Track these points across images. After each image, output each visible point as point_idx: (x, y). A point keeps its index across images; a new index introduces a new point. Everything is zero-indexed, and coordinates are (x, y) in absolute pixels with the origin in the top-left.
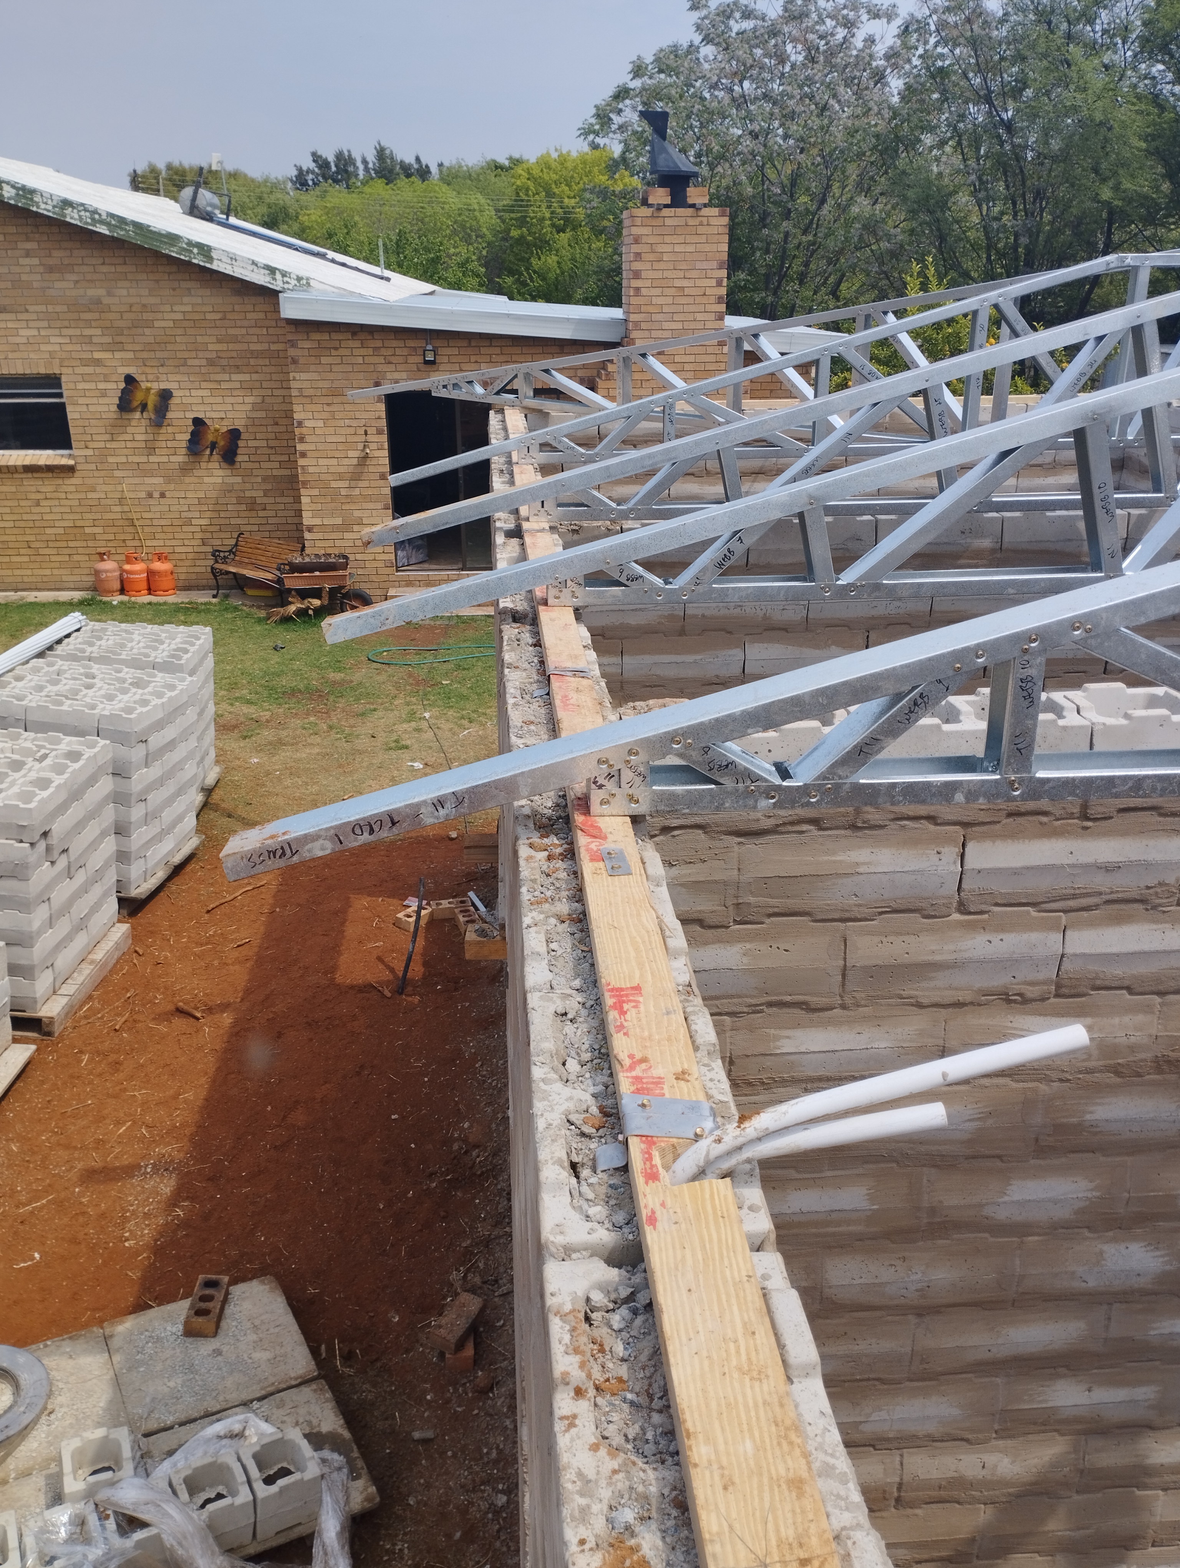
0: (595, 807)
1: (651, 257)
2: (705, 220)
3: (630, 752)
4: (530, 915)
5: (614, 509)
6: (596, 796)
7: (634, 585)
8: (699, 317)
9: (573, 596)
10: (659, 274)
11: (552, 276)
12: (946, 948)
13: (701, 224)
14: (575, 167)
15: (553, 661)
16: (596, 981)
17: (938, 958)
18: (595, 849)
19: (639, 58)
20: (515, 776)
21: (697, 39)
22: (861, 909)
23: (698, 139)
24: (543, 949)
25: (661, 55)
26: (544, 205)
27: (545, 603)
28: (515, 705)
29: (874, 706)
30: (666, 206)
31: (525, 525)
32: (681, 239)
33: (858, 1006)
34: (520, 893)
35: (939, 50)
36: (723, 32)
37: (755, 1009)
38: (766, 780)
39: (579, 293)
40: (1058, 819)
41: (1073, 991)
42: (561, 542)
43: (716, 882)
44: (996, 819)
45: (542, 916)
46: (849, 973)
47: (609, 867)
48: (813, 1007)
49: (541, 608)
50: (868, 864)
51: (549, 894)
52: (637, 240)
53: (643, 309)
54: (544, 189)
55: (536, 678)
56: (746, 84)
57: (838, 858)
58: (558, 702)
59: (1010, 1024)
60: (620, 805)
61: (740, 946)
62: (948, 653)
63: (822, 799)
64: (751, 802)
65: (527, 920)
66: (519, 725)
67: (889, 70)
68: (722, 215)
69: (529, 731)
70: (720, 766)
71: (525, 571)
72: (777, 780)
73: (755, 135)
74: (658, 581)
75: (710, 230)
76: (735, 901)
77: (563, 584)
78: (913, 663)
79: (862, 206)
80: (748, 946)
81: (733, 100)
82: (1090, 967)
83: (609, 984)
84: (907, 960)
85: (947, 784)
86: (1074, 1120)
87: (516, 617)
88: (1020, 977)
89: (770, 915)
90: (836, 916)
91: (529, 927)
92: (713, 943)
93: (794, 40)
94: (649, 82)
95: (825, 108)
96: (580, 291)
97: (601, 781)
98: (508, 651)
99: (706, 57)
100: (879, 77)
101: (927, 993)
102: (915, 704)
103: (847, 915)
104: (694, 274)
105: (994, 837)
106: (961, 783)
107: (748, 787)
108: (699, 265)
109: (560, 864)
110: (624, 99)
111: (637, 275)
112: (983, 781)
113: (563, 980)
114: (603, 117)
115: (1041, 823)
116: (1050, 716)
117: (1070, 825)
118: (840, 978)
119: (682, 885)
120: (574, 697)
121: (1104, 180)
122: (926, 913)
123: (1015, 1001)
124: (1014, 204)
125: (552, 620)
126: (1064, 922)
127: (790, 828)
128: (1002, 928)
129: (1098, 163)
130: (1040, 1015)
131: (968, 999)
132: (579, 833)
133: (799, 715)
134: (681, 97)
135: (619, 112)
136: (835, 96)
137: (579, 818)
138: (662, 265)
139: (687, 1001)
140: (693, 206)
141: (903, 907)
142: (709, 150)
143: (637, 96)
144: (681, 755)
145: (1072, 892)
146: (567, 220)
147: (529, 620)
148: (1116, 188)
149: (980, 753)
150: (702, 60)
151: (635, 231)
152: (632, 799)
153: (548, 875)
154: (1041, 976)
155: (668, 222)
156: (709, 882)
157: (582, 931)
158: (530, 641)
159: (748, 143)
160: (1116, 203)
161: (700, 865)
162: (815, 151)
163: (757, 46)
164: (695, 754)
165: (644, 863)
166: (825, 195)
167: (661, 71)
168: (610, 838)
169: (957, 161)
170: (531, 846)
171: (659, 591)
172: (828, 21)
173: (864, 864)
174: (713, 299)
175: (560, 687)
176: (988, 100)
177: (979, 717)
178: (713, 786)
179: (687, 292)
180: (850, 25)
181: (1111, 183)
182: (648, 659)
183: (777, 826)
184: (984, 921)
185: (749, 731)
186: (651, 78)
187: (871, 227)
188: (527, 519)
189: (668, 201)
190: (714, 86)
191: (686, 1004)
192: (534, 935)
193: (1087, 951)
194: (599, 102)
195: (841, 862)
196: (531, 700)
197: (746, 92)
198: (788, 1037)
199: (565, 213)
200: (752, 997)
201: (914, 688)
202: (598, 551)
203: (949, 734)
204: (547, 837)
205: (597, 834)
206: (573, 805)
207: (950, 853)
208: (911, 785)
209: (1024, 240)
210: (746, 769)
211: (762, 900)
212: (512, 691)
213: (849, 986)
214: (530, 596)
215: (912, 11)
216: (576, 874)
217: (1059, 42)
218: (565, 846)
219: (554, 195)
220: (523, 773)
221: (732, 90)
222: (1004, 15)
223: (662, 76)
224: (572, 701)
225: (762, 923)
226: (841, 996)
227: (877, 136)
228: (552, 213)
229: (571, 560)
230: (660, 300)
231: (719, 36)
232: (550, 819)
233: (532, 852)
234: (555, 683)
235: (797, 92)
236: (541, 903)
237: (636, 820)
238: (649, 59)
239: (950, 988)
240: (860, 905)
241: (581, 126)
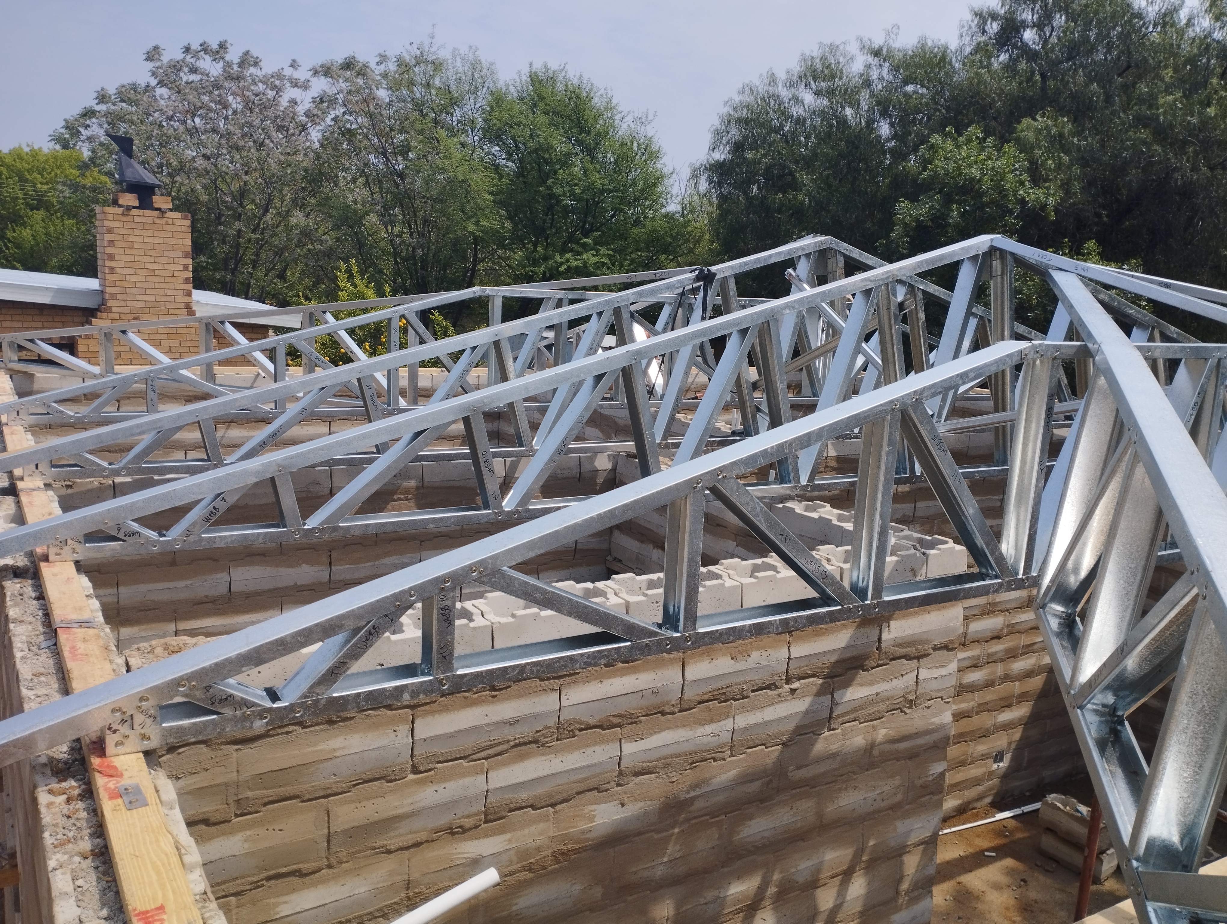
0: (110, 748)
1: (124, 245)
2: (170, 221)
3: (141, 699)
4: (54, 857)
5: (105, 469)
6: (111, 740)
7: (131, 540)
8: (169, 292)
9: (74, 552)
10: (132, 258)
11: (27, 245)
12: (405, 802)
13: (167, 223)
14: (47, 161)
15: (59, 614)
16: (122, 907)
17: (400, 811)
18: (113, 787)
19: (103, 89)
20: (33, 733)
21: (153, 82)
22: (340, 785)
23: (159, 154)
24: (70, 888)
25: (123, 90)
26: (17, 188)
27: (46, 558)
28: (23, 658)
29: (339, 638)
30: (135, 207)
31: (20, 485)
32: (150, 233)
33: (341, 863)
34: (42, 838)
35: (347, 117)
36: (175, 81)
37: (256, 885)
38: (260, 705)
39: (54, 261)
40: (475, 693)
41: (496, 816)
42: (56, 498)
43: (218, 785)
44: (434, 699)
45: (66, 857)
46: (334, 841)
47: (127, 802)
48: (304, 872)
49: (43, 565)
50: (343, 748)
51: (71, 834)
52: (110, 231)
53: (118, 283)
54: (17, 175)
55: (42, 630)
56: (197, 120)
57: (319, 748)
58: (66, 653)
59: (455, 851)
60: (134, 744)
61: (241, 834)
62: (391, 595)
63: (305, 713)
64: (248, 724)
65: (52, 864)
66: (29, 677)
67: (309, 125)
68: (185, 218)
69: (40, 683)
70: (221, 700)
71: (27, 534)
72: (268, 704)
73: (206, 157)
74: (153, 534)
75: (175, 229)
76: (236, 798)
77: (64, 543)
78: (366, 605)
79: (298, 218)
80: (248, 833)
81: (187, 130)
82: (506, 796)
83: (135, 910)
84: (376, 817)
85: (397, 688)
86: (505, 913)
87: (17, 573)
88: (460, 814)
89: (265, 805)
90: (320, 794)
91: (55, 869)
92: (218, 837)
93: (234, 94)
94: (112, 107)
95: (262, 144)
96: (55, 260)
97: (114, 727)
98: (12, 606)
99: (161, 96)
100: (303, 128)
101: (393, 841)
102: (370, 634)
103: (329, 792)
104: (162, 260)
105: (433, 712)
106: (406, 686)
107: (245, 713)
108: (166, 254)
109: (80, 805)
110: (90, 118)
111: (111, 257)
112: (422, 682)
113: (91, 913)
114: (72, 128)
115: (465, 698)
116: (464, 621)
117: (484, 696)
118: (325, 844)
119: (189, 793)
120: (82, 647)
121: (469, 218)
122: (388, 778)
123: (457, 833)
124: (410, 226)
125: (54, 575)
126: (486, 766)
127: (279, 731)
128: (444, 779)
129: (463, 206)
130: (476, 839)
131: (424, 838)
132: (97, 775)
133: (283, 652)
134: (142, 122)
135: (87, 127)
136: (269, 137)
137: (95, 761)
138: (134, 252)
139: (204, 907)
140: (159, 209)
141: (371, 777)
142: (169, 165)
143: (102, 117)
144: (185, 696)
145: (490, 743)
146: (40, 201)
147: (30, 574)
148: (477, 223)
149: (418, 660)
150: (158, 97)
151: (107, 223)
152: (144, 737)
153: (69, 817)
154: (474, 810)
155: (137, 219)
156: (212, 786)
157: (104, 863)
158: (33, 595)
159: (200, 163)
160: (478, 233)
161: (204, 774)
162: (257, 174)
163: (204, 94)
164: (198, 694)
165: (157, 791)
166: (267, 205)
167: (122, 101)
168: (126, 774)
169: (366, 192)
170: (50, 792)
171: (153, 543)
172: (260, 85)
173: (339, 749)
174: (180, 280)
175: (68, 639)
176: (384, 154)
177: (416, 627)
178: (215, 717)
179: (157, 273)
180: (279, 90)
181: (473, 220)
182: (142, 588)
183: (269, 731)
184: (432, 776)
185: (244, 669)
186: (114, 104)
187: (306, 234)
188: (22, 479)
189: (137, 203)
190: (170, 118)
191: (204, 910)
192: (60, 876)
193: (503, 784)
194: (68, 117)
195: (321, 751)
196: (39, 652)
197: (198, 126)
198: (285, 902)
199: (38, 195)
200: (253, 875)
201: (368, 623)
202: (96, 514)
203: (396, 642)
204: (65, 780)
205: (113, 773)
206: (89, 749)
207: (404, 729)
208: (371, 692)
209: (419, 252)
210: (242, 699)
211: (258, 793)
212: (19, 645)
213: (333, 849)
214: (31, 554)
215: (325, 88)
216: (96, 812)
217: (430, 125)
218: (83, 787)
219: (26, 181)
220: (40, 730)
221: (185, 122)
222: (391, 101)
223: (124, 104)
224: (80, 651)
225: (259, 812)
226: (327, 858)
227: (306, 170)
228: (25, 194)
229: (71, 522)
230: (133, 278)
231: (171, 83)
232: (66, 763)
233: (51, 798)
234: (63, 637)
235: (238, 131)
236: (64, 844)
237: (147, 754)
238: (112, 91)
239: (411, 832)
240: (338, 782)
241: (52, 133)
